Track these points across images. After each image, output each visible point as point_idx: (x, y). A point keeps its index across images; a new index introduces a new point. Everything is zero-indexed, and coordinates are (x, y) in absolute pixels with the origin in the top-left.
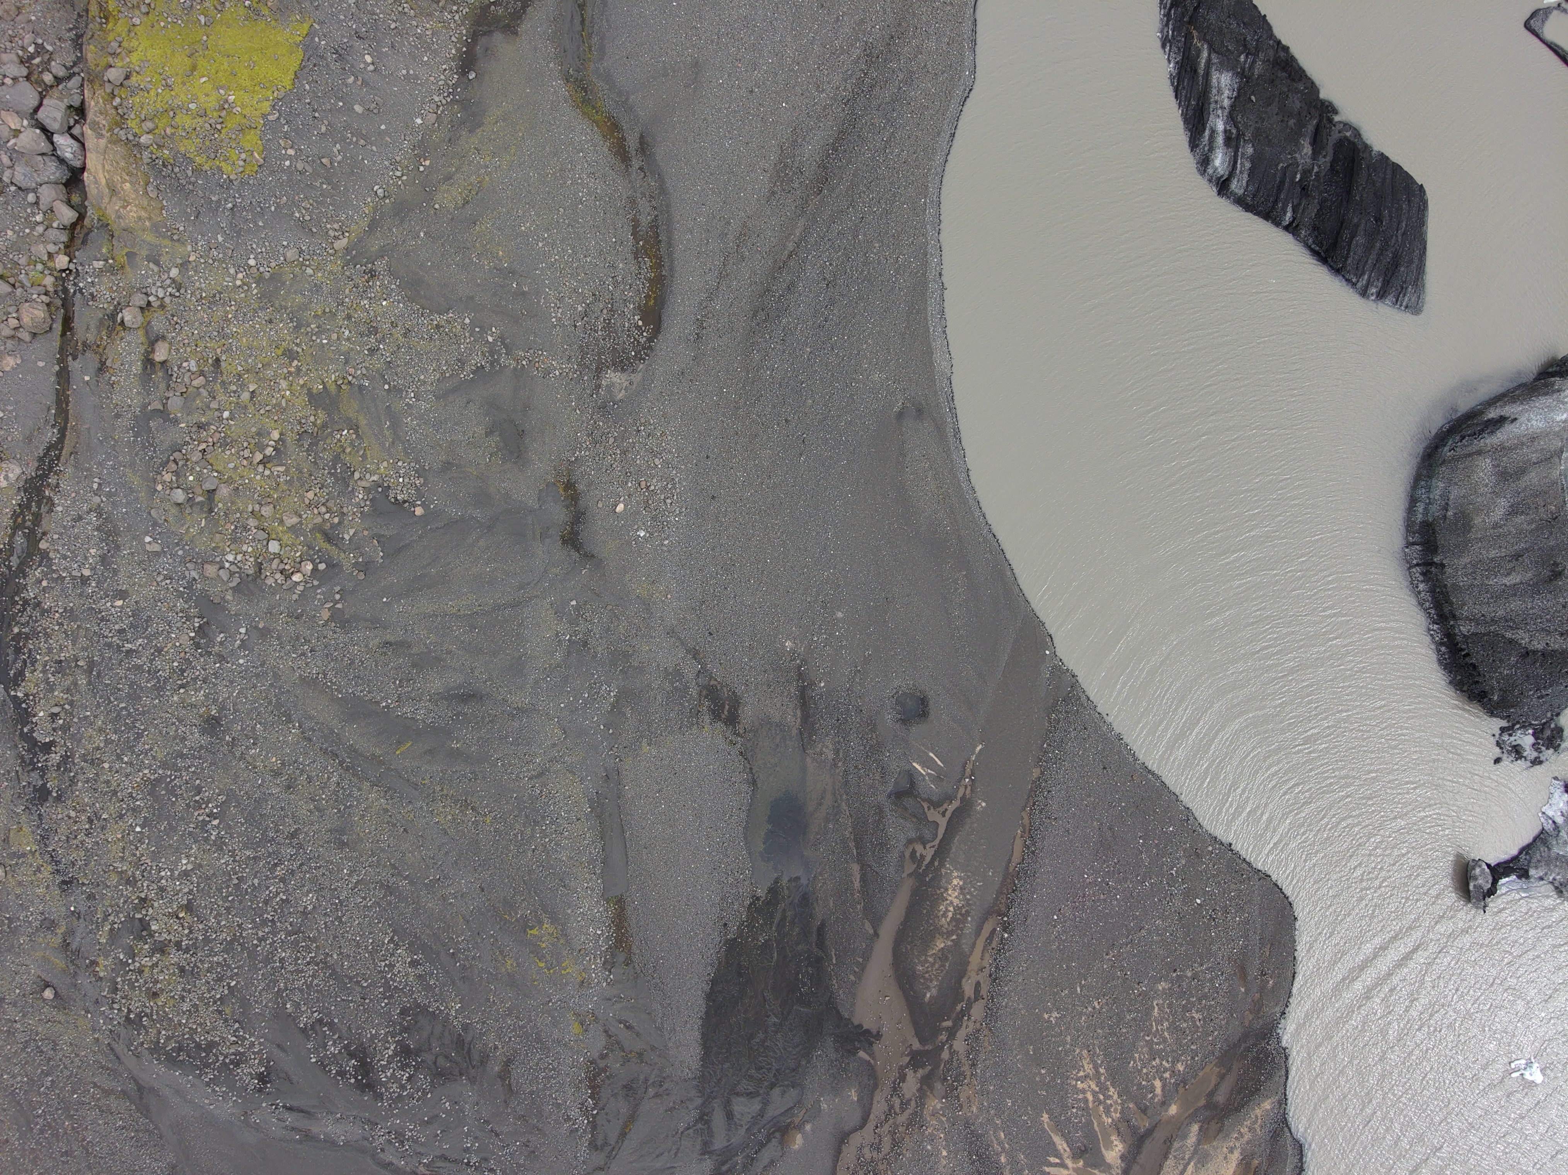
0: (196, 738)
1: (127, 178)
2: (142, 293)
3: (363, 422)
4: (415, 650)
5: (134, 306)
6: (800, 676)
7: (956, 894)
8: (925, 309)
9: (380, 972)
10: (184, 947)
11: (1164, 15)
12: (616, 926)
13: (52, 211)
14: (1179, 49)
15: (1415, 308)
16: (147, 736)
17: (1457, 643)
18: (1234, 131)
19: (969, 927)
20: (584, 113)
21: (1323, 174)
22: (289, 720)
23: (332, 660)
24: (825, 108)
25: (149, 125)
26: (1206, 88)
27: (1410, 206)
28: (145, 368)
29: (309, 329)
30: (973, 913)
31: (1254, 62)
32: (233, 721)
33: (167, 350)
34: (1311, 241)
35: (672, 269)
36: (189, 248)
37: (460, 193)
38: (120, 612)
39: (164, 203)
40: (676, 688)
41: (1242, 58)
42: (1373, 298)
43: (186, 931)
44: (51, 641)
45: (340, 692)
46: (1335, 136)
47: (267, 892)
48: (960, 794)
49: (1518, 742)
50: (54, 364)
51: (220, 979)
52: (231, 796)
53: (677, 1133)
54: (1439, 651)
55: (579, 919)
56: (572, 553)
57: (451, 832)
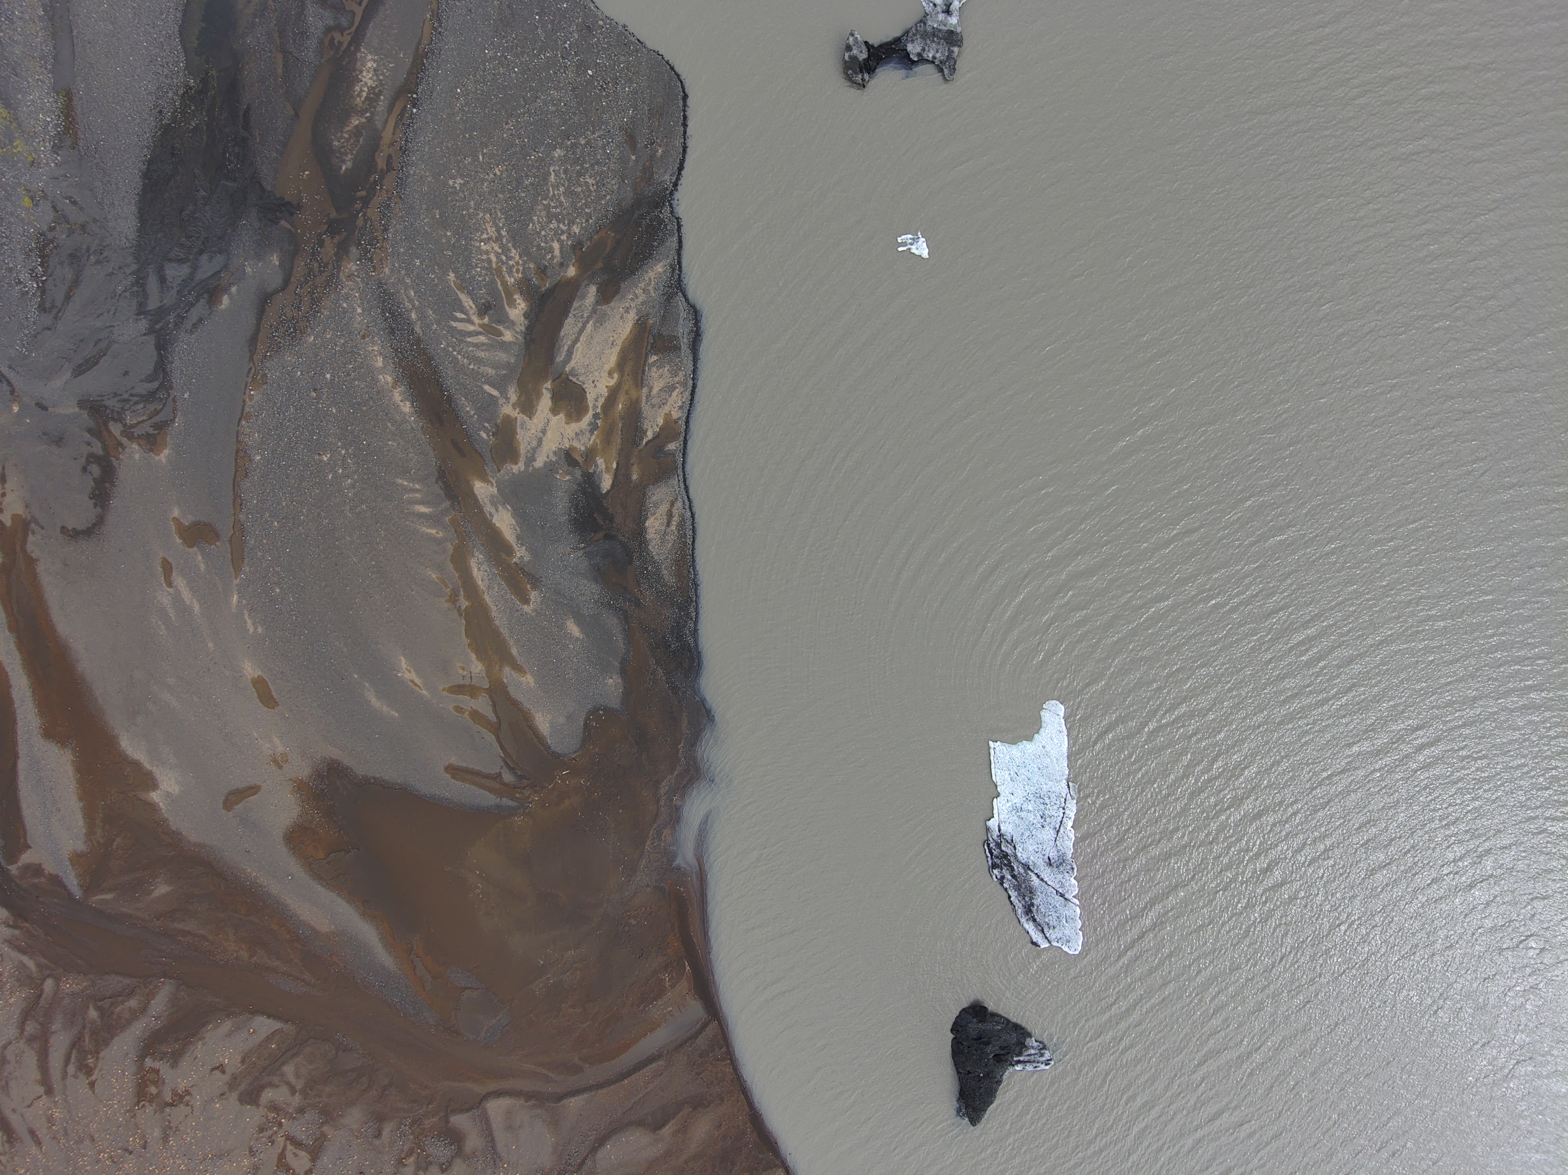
53: (115, 296)
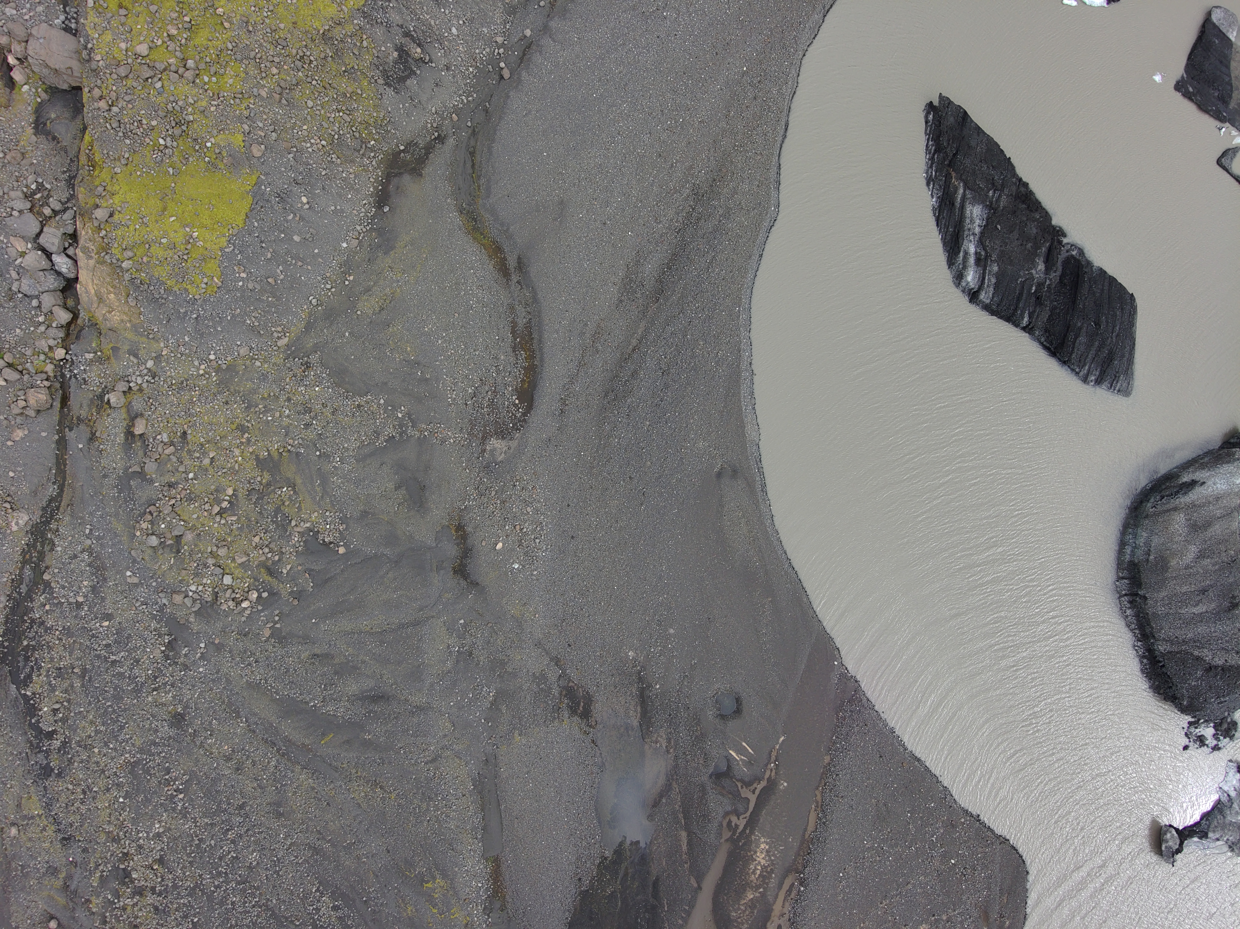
0: (166, 730)
1: (112, 290)
2: (124, 381)
3: (299, 481)
4: (337, 661)
5: (119, 391)
6: (641, 679)
7: (763, 856)
8: (739, 393)
9: (309, 914)
10: (158, 892)
11: (929, 159)
12: (493, 880)
13: (52, 313)
14: (940, 187)
15: (1126, 392)
16: (128, 727)
17: (1156, 657)
18: (983, 253)
19: (773, 882)
20: (474, 239)
21: (1053, 286)
22: (238, 716)
23: (272, 669)
24: (661, 236)
25: (130, 254)
26: (961, 218)
27: (1122, 313)
28: (127, 439)
29: (257, 409)
30: (776, 871)
31: (1000, 196)
32: (194, 717)
33: (145, 425)
34: (1043, 340)
35: (542, 360)
36: (162, 345)
37: (378, 302)
38: (107, 630)
39: (142, 309)
40: (542, 689)
41: (991, 193)
42: (1092, 384)
43: (159, 880)
44: (53, 653)
45: (278, 694)
46: (1063, 255)
47: (221, 851)
48: (767, 776)
49: (1202, 733)
50: (54, 434)
51: (186, 917)
52: (193, 775)
54: (1141, 662)
55: (464, 875)
56: (461, 581)
57: (364, 805)
